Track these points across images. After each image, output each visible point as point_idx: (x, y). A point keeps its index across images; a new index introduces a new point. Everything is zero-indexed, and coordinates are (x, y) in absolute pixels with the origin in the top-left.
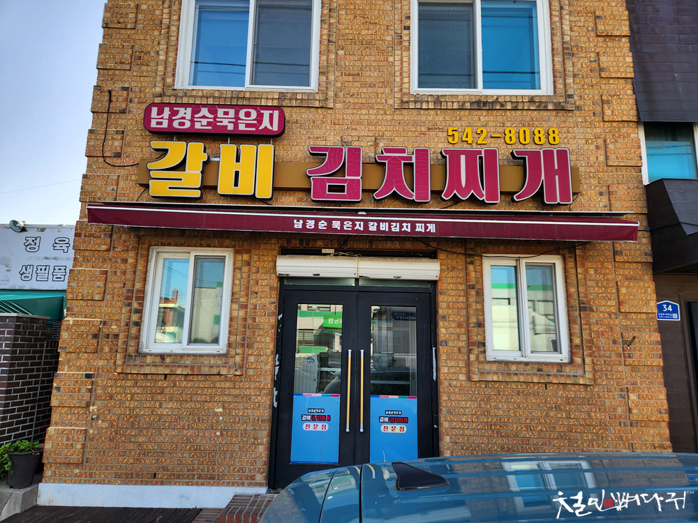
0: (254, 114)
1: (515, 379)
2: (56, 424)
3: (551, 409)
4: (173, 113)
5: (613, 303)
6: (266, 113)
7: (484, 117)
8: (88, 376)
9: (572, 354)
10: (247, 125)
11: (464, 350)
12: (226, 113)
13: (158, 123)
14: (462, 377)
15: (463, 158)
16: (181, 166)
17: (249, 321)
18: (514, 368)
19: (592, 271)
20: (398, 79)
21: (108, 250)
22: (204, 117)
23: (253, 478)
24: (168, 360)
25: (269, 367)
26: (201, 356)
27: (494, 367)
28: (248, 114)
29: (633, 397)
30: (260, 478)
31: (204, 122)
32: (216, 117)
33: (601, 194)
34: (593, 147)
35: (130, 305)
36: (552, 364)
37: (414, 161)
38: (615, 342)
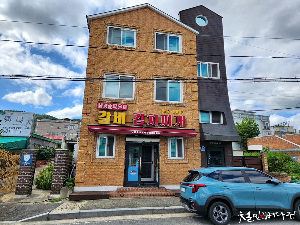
0: (121, 106)
1: (174, 163)
2: (77, 174)
3: (180, 169)
4: (104, 105)
5: (193, 147)
6: (124, 105)
7: (169, 107)
8: (84, 163)
9: (185, 157)
10: (120, 108)
11: (164, 157)
12: (115, 105)
13: (100, 107)
14: (163, 163)
15: (165, 117)
16: (105, 117)
17: (120, 151)
18: (173, 160)
19: (189, 141)
20: (151, 98)
21: (88, 135)
22: (110, 106)
23: (121, 184)
24: (102, 160)
25: (124, 161)
26: (109, 159)
27: (170, 160)
28: (120, 106)
29: (195, 166)
30: (122, 184)
31: (110, 107)
32: (113, 106)
33: (191, 125)
34: (190, 115)
35: (93, 147)
36: (181, 160)
37: (155, 117)
38: (192, 155)
